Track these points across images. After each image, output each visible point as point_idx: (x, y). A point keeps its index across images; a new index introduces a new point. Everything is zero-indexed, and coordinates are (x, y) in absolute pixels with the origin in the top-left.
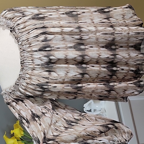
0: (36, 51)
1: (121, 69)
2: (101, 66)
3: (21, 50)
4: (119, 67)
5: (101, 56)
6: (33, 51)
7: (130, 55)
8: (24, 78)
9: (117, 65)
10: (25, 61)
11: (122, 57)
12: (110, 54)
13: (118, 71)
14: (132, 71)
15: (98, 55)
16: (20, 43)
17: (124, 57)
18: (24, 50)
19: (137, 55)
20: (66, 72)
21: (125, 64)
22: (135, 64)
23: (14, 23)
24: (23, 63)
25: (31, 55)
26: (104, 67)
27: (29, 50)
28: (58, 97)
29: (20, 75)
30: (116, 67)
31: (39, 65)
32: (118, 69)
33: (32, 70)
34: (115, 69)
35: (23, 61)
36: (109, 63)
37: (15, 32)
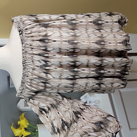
0: (36, 55)
1: (108, 72)
2: (91, 70)
3: (23, 52)
4: (106, 70)
5: (89, 61)
6: (34, 54)
7: (115, 60)
8: (27, 76)
9: (104, 68)
10: (27, 61)
11: (108, 62)
12: (97, 60)
13: (106, 73)
14: (118, 72)
15: (87, 61)
16: (24, 45)
17: (110, 62)
18: (26, 52)
19: (122, 59)
20: (60, 75)
21: (112, 66)
22: (120, 66)
23: (24, 26)
24: (25, 63)
25: (32, 57)
26: (93, 71)
27: (31, 52)
28: (58, 91)
29: (23, 74)
30: (103, 70)
31: (38, 66)
32: (106, 72)
33: (33, 70)
34: (102, 72)
35: (25, 61)
36: (97, 66)
37: (22, 35)
